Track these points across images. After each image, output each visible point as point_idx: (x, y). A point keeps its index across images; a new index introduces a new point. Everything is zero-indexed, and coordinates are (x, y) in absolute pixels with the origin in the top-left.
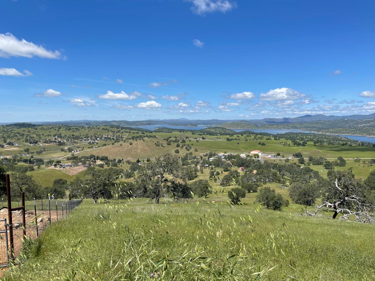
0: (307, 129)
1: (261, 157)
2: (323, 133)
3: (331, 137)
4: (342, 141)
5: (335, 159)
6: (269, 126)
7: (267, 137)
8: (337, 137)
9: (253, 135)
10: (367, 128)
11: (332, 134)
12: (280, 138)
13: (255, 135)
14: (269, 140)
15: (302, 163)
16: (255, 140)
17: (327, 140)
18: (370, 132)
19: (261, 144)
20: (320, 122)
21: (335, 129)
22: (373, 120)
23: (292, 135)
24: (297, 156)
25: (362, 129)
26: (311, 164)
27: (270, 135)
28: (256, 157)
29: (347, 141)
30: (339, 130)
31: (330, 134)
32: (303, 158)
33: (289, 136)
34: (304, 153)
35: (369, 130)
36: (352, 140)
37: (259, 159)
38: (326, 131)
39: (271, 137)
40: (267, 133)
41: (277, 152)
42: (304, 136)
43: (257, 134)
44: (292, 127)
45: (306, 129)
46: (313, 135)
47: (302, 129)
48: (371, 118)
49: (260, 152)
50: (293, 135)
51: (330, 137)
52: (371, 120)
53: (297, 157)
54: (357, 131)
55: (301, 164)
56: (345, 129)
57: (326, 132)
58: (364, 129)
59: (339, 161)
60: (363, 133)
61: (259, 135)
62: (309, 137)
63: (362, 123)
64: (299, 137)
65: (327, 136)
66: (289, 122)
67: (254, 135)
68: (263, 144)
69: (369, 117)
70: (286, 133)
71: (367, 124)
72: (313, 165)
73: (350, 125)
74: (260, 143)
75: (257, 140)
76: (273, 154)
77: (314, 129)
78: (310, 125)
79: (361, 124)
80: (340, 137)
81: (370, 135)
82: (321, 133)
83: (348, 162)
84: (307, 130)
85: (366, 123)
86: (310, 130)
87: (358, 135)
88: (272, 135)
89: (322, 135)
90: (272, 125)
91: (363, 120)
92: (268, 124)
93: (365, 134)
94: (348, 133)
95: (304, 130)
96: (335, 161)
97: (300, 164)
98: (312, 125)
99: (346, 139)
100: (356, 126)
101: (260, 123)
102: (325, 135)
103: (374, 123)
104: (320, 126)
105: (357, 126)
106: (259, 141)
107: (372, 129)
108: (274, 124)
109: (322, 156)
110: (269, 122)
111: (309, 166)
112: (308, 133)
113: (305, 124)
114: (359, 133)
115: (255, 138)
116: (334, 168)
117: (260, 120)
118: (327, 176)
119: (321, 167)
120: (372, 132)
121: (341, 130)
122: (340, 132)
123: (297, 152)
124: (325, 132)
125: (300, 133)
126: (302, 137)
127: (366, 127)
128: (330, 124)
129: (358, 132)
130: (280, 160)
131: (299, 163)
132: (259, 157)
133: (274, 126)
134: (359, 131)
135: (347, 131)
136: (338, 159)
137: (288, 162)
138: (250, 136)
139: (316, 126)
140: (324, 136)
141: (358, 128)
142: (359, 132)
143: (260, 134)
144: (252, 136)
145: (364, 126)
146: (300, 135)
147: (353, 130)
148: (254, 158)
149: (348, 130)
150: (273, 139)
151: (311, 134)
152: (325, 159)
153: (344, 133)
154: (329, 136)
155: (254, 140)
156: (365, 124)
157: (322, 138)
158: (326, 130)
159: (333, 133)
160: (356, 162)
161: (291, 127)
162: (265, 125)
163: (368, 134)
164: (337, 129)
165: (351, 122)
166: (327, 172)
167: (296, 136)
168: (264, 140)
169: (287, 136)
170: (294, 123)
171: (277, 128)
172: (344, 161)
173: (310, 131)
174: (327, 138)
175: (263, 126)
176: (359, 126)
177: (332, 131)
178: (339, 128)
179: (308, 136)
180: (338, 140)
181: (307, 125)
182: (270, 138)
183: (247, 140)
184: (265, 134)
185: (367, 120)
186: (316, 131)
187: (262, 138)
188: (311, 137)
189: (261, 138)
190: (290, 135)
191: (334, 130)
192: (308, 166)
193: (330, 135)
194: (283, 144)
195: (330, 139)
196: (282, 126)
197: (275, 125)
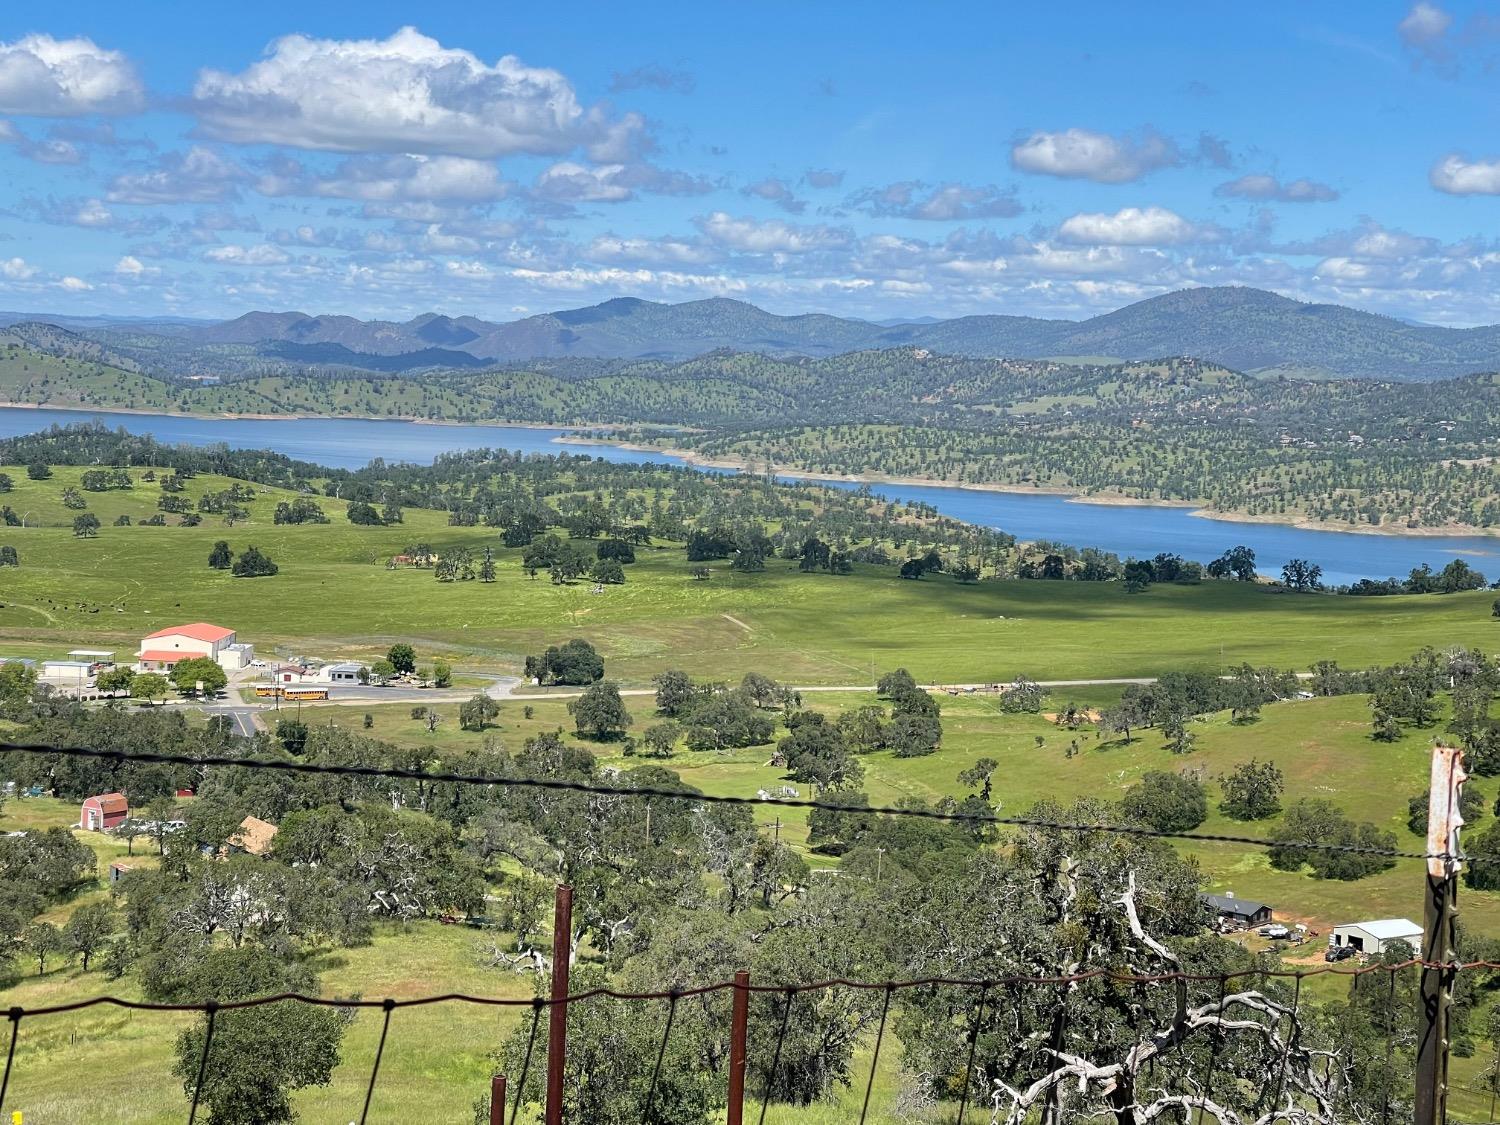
0: (624, 428)
1: (241, 691)
2: (752, 469)
3: (817, 501)
4: (900, 535)
5: (858, 696)
6: (291, 393)
7: (289, 498)
8: (861, 502)
9: (145, 470)
10: (1076, 428)
11: (816, 475)
12: (396, 502)
13: (171, 472)
14: (307, 526)
15: (602, 737)
16: (171, 518)
17: (784, 528)
18: (1097, 467)
19: (235, 560)
20: (726, 365)
21: (845, 429)
22: (1120, 368)
23: (505, 480)
24: (558, 670)
25: (1040, 438)
26: (679, 746)
27: (305, 473)
28: (200, 685)
29: (935, 538)
30: (873, 443)
31: (802, 475)
32: (612, 691)
33: (474, 491)
34: (616, 646)
35: (1092, 448)
36: (967, 529)
37: (223, 704)
38: (774, 450)
39: (315, 492)
40: (285, 460)
41: (390, 642)
42: (602, 491)
43: (186, 466)
45: (615, 425)
46: (677, 478)
47: (579, 428)
48: (1101, 348)
49: (234, 639)
50: (513, 480)
51: (805, 505)
52: (1105, 362)
53: (558, 684)
54: (1000, 453)
55: (598, 745)
56: (918, 438)
57: (778, 457)
58: (1055, 440)
59: (889, 709)
60: (1045, 472)
61: (205, 470)
62: (642, 501)
63: (1037, 390)
64: (561, 503)
65: (785, 494)
66: (473, 362)
67: (159, 473)
68: (254, 565)
69: (1088, 338)
70: (447, 462)
71: (1071, 398)
72: (693, 749)
73: (949, 401)
74: (220, 557)
75: (194, 522)
76: (350, 655)
77: (680, 428)
78: (652, 391)
79: (1028, 391)
80: (884, 505)
81: (1096, 484)
82: (733, 465)
83: (959, 719)
84: (624, 436)
85: (1066, 391)
86: (650, 436)
87: (1013, 489)
88: (328, 474)
89: (745, 482)
90: (323, 382)
91: (1046, 364)
92: (281, 365)
93: (1060, 477)
94: (942, 468)
95: (600, 437)
96: (862, 708)
97: (586, 744)
98: (659, 396)
99: (922, 523)
100: (998, 411)
101: (207, 361)
102: (768, 485)
103: (1121, 388)
104: (728, 403)
105: (1004, 415)
106: (213, 530)
107: (1112, 442)
108: (340, 367)
109: (759, 670)
110: (289, 351)
111: (666, 763)
112: (634, 467)
113: (606, 385)
114: (1017, 468)
115: (170, 505)
116: (856, 772)
117: (201, 331)
118: (811, 840)
120: (1110, 466)
121: (885, 442)
122: (878, 461)
123: (561, 639)
124: (767, 453)
125: (567, 463)
126: (590, 494)
127: (1071, 422)
128: (800, 388)
129: (1007, 459)
130: (418, 713)
131: (582, 736)
132: (223, 684)
133: (342, 386)
134: (1018, 457)
135: (931, 456)
136: (882, 691)
137: (483, 727)
138: (125, 485)
139: (698, 403)
140: (756, 488)
141: (1012, 425)
142: (1020, 463)
143: (224, 463)
144: (137, 482)
145: (1055, 418)
146: (568, 478)
147: (973, 444)
148: (175, 702)
149: (937, 446)
150: (337, 511)
151: (657, 474)
152: (784, 696)
153: (912, 470)
154: (802, 497)
155: (158, 521)
156: (1059, 399)
157: (746, 513)
158: (778, 437)
159: (825, 463)
160: (1012, 716)
161: (487, 406)
162: (256, 378)
163: (1080, 483)
164: (861, 434)
165: (959, 375)
166: (807, 807)
167: (538, 493)
168: (255, 528)
169: (460, 485)
170: (511, 368)
172: (929, 707)
173: (646, 446)
174: (783, 512)
175: (235, 385)
176: (1018, 410)
177: (817, 446)
178: (875, 428)
179: (632, 494)
180: (869, 532)
181: (620, 394)
182: (315, 508)
183: (98, 524)
184: (261, 463)
185: (1071, 361)
186: (697, 443)
187: (236, 499)
188: (659, 496)
189: (229, 507)
190: (484, 477)
191: (839, 445)
192: (657, 756)
193: (808, 484)
194: (439, 566)
195: (804, 515)
196: (414, 390)
197: (348, 378)
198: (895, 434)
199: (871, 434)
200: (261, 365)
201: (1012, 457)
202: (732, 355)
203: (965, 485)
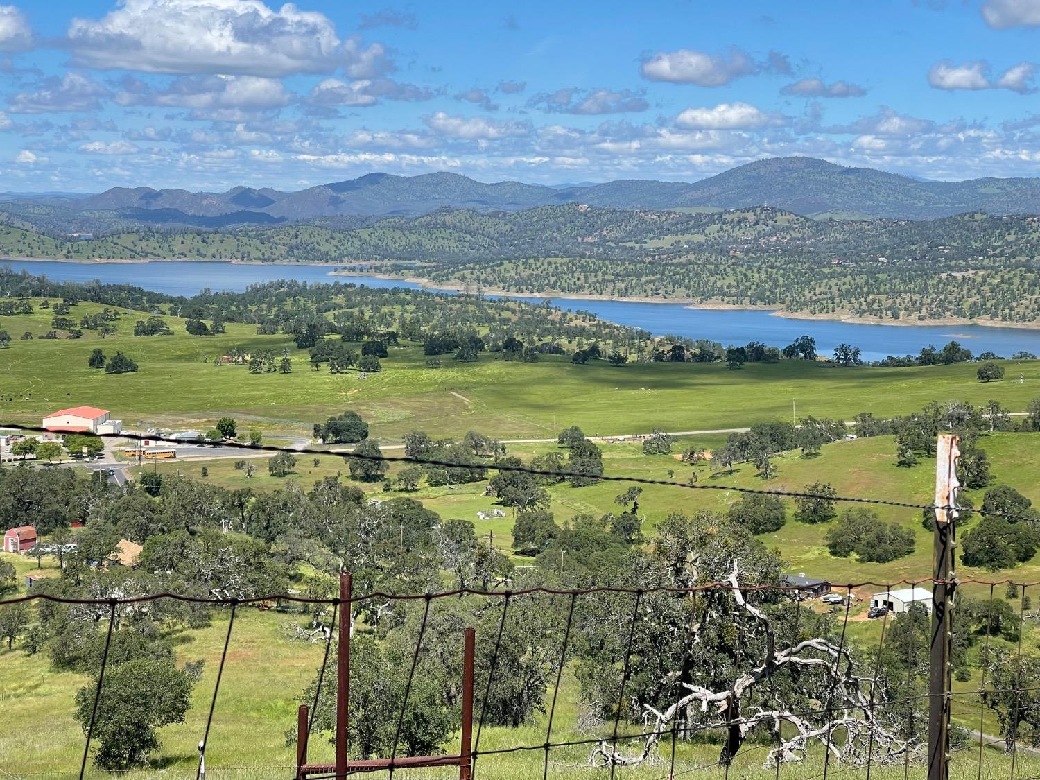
0: (378, 263)
1: (114, 453)
2: (467, 290)
3: (513, 311)
4: (572, 334)
5: (545, 445)
6: (143, 244)
7: (144, 317)
8: (544, 311)
9: (42, 300)
10: (691, 257)
11: (513, 294)
12: (220, 319)
13: (60, 301)
14: (157, 336)
15: (368, 478)
16: (61, 333)
17: (492, 330)
18: (706, 284)
19: (107, 362)
20: (448, 219)
21: (531, 261)
22: (720, 215)
23: (296, 302)
24: (336, 433)
25: (666, 264)
26: (422, 483)
27: (155, 300)
28: (85, 449)
29: (596, 335)
30: (551, 270)
31: (503, 294)
32: (374, 446)
33: (274, 310)
34: (376, 415)
35: (703, 271)
36: (618, 329)
37: (102, 462)
38: (483, 277)
39: (163, 313)
40: (140, 291)
41: (217, 417)
42: (364, 308)
43: (71, 296)
44: (291, 249)
45: (372, 262)
46: (416, 298)
47: (347, 264)
48: (706, 201)
49: (108, 417)
50: (302, 302)
51: (505, 314)
52: (709, 211)
53: (337, 442)
54: (639, 275)
55: (365, 484)
56: (582, 266)
57: (485, 282)
58: (678, 265)
59: (567, 454)
60: (670, 287)
61: (85, 300)
62: (392, 314)
63: (663, 232)
64: (335, 317)
65: (491, 307)
66: (270, 219)
67: (52, 302)
68: (121, 365)
69: (698, 194)
70: (255, 290)
71: (688, 237)
72: (431, 485)
73: (603, 240)
74: (97, 360)
75: (77, 336)
76: (191, 426)
77: (418, 263)
78: (397, 237)
79: (658, 232)
80: (560, 313)
81: (706, 296)
82: (454, 288)
83: (615, 459)
84: (378, 269)
85: (684, 232)
86: (397, 269)
87: (648, 300)
88: (172, 300)
89: (463, 299)
90: (166, 235)
91: (670, 213)
92: (137, 225)
93: (681, 291)
94: (598, 287)
95: (362, 270)
96: (549, 454)
97: (357, 484)
98: (402, 241)
99: (587, 325)
100: (637, 246)
101: (84, 223)
102: (479, 301)
103: (722, 229)
104: (451, 245)
105: (641, 248)
106: (91, 341)
107: (716, 266)
108: (178, 225)
109: (477, 429)
110: (142, 215)
111: (413, 495)
112: (386, 290)
113: (365, 234)
114: (651, 285)
115: (60, 324)
116: (544, 498)
117: (78, 202)
118: (515, 546)
119: (474, 497)
120: (715, 283)
121: (560, 269)
122: (555, 283)
123: (338, 411)
124: (478, 279)
125: (339, 289)
126: (356, 310)
127: (687, 253)
128: (500, 234)
129: (644, 279)
130: (239, 465)
131: (354, 478)
132: (101, 449)
133: (179, 239)
134: (653, 278)
135: (592, 279)
136: (561, 442)
137: (285, 474)
138: (28, 311)
139: (429, 245)
140: (472, 303)
141: (647, 256)
142: (653, 282)
143: (97, 294)
144: (36, 308)
145: (676, 250)
146: (340, 299)
147: (621, 269)
148: (68, 462)
149: (596, 271)
150: (178, 325)
151: (402, 295)
152: (494, 447)
153: (578, 289)
154: (503, 309)
155: (52, 336)
156: (679, 237)
157: (465, 320)
158: (485, 268)
159: (519, 284)
160: (651, 457)
161: (281, 250)
162: (118, 234)
163: (695, 295)
164: (543, 264)
165: (610, 222)
166: (512, 523)
167: (319, 310)
168: (122, 339)
169: (264, 306)
170: (298, 224)
171: (199, 254)
172: (594, 452)
173: (393, 276)
174: (490, 320)
175: (103, 239)
176: (651, 245)
177: (513, 273)
178: (552, 260)
179: (385, 309)
180: (550, 332)
181: (375, 241)
182: (163, 324)
183: (9, 339)
184: (124, 294)
185: (687, 211)
186: (429, 273)
187: (107, 319)
188: (404, 311)
189: (103, 325)
190: (281, 301)
191: (528, 272)
192: (407, 491)
193: (507, 300)
194: (251, 363)
195: (505, 321)
196: (231, 242)
197: (184, 233)
198: (566, 264)
199: (550, 264)
200: (121, 225)
201: (648, 278)
202: (452, 211)
203: (616, 298)
